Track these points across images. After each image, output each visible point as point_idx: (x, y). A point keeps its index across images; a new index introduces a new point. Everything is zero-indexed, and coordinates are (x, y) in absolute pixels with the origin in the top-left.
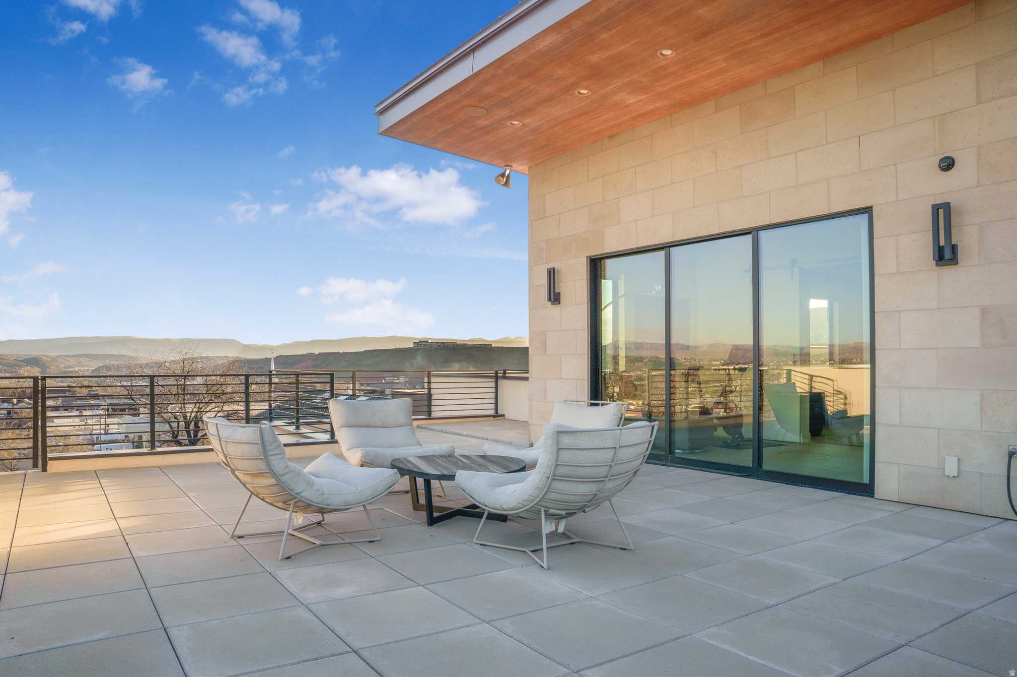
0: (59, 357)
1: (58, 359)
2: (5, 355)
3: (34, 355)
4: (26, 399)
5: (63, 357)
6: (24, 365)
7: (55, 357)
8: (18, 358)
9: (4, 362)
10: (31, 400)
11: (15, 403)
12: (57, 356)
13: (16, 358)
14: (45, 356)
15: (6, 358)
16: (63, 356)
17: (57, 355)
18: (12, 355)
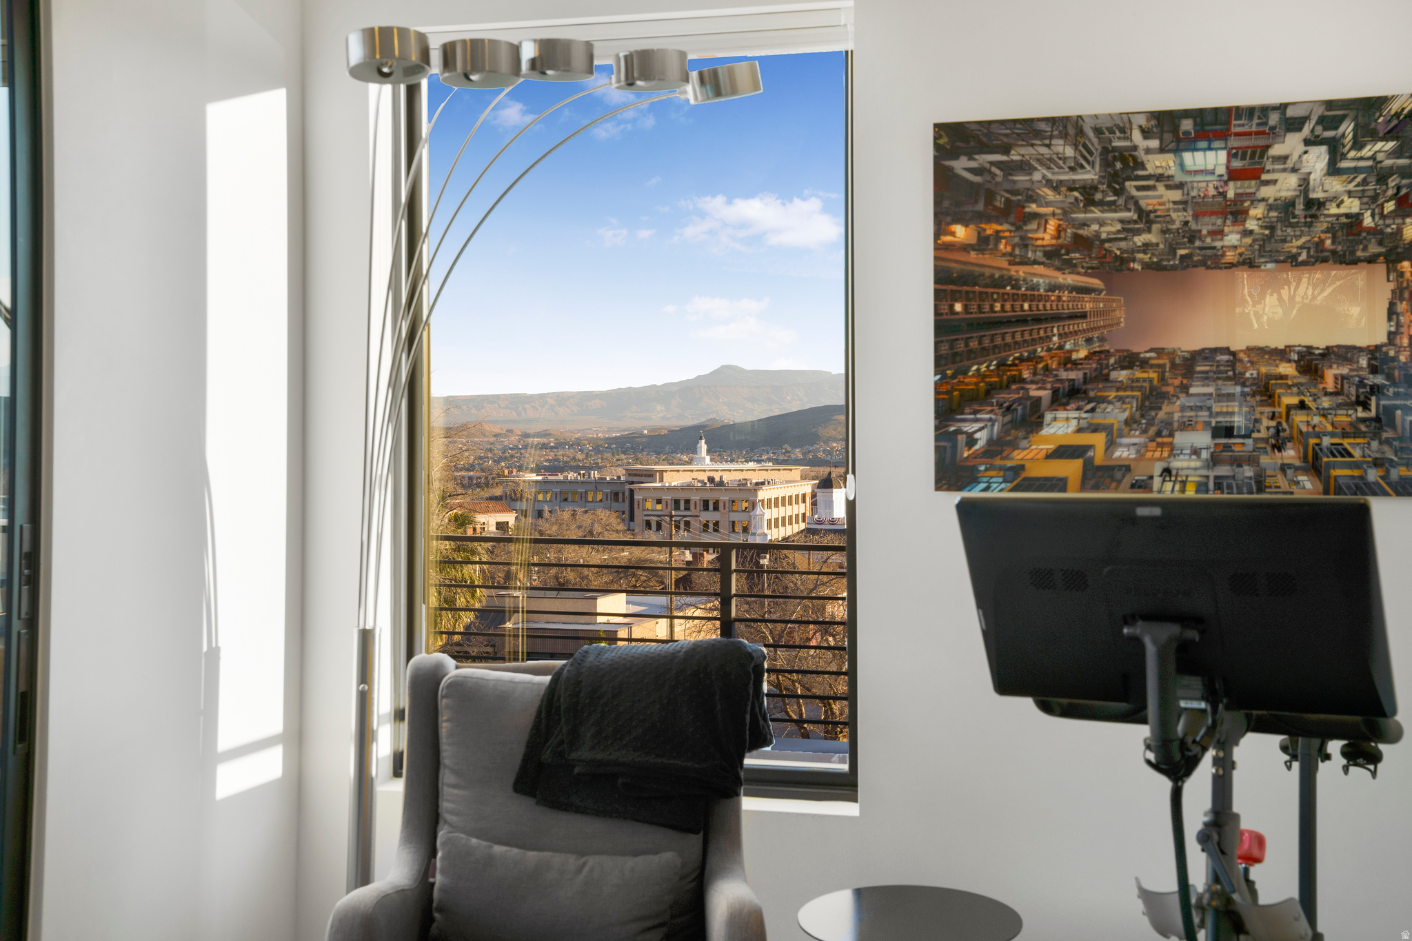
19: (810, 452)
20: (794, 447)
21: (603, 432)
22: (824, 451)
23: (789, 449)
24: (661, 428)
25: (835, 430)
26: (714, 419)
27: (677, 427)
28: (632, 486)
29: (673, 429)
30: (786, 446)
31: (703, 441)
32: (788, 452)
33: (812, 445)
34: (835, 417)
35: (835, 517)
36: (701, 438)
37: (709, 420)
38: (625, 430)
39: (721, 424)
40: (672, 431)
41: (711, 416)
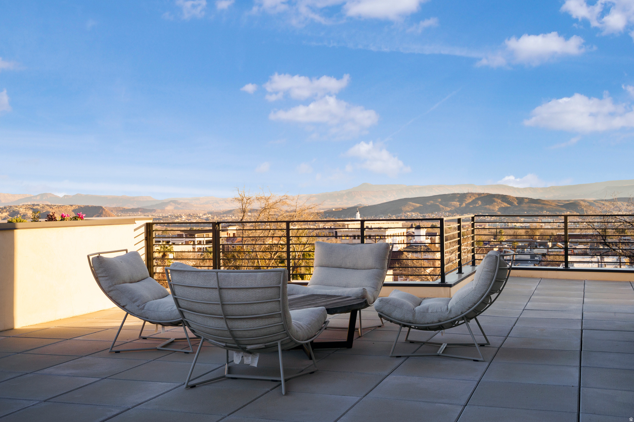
0: (597, 202)
1: (596, 203)
2: (548, 201)
3: (573, 201)
4: (559, 244)
5: (599, 201)
6: (564, 210)
7: (592, 202)
8: (559, 203)
9: (547, 207)
10: (563, 245)
11: (550, 246)
12: (595, 201)
13: (557, 203)
14: (584, 201)
15: (548, 203)
16: (602, 200)
17: (594, 199)
18: (554, 201)
19: (399, 216)
20: (392, 215)
21: (317, 210)
22: (404, 216)
23: (391, 215)
24: (340, 208)
25: (409, 208)
26: (361, 205)
27: (346, 207)
28: (337, 230)
29: (344, 208)
30: (389, 214)
31: (358, 213)
32: (390, 217)
33: (400, 213)
34: (408, 203)
35: (421, 240)
36: (357, 212)
37: (358, 205)
38: (325, 209)
39: (363, 206)
40: (344, 209)
41: (359, 203)
